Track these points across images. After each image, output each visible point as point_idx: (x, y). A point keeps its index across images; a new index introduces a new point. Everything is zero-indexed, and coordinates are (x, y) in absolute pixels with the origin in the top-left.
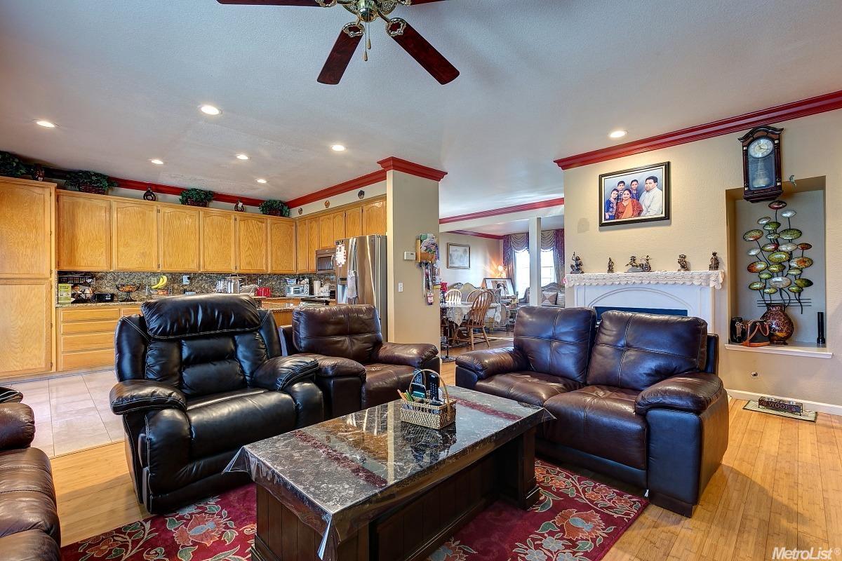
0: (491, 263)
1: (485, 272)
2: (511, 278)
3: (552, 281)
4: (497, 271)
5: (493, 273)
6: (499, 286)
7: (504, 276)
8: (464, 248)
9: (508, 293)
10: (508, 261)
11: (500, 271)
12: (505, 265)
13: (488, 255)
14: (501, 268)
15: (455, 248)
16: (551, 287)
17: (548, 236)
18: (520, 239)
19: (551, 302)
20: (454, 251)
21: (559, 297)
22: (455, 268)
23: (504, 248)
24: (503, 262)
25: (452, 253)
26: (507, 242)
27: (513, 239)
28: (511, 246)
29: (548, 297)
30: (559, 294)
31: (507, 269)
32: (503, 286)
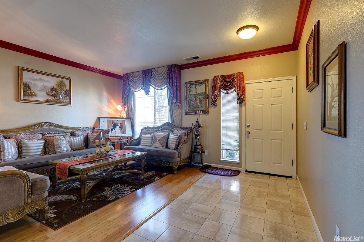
0: (109, 101)
1: (101, 110)
3: (167, 121)
4: (116, 111)
6: (115, 126)
7: (124, 115)
8: (58, 80)
10: (127, 100)
12: (124, 104)
13: (105, 94)
14: (119, 107)
15: (36, 76)
16: (166, 127)
17: (162, 72)
18: (137, 77)
19: (161, 145)
20: (36, 80)
21: (169, 139)
22: (38, 102)
23: (123, 87)
24: (123, 101)
25: (31, 83)
26: (126, 81)
27: (130, 78)
28: (129, 85)
29: (158, 139)
30: (170, 135)
31: (126, 109)
32: (120, 125)
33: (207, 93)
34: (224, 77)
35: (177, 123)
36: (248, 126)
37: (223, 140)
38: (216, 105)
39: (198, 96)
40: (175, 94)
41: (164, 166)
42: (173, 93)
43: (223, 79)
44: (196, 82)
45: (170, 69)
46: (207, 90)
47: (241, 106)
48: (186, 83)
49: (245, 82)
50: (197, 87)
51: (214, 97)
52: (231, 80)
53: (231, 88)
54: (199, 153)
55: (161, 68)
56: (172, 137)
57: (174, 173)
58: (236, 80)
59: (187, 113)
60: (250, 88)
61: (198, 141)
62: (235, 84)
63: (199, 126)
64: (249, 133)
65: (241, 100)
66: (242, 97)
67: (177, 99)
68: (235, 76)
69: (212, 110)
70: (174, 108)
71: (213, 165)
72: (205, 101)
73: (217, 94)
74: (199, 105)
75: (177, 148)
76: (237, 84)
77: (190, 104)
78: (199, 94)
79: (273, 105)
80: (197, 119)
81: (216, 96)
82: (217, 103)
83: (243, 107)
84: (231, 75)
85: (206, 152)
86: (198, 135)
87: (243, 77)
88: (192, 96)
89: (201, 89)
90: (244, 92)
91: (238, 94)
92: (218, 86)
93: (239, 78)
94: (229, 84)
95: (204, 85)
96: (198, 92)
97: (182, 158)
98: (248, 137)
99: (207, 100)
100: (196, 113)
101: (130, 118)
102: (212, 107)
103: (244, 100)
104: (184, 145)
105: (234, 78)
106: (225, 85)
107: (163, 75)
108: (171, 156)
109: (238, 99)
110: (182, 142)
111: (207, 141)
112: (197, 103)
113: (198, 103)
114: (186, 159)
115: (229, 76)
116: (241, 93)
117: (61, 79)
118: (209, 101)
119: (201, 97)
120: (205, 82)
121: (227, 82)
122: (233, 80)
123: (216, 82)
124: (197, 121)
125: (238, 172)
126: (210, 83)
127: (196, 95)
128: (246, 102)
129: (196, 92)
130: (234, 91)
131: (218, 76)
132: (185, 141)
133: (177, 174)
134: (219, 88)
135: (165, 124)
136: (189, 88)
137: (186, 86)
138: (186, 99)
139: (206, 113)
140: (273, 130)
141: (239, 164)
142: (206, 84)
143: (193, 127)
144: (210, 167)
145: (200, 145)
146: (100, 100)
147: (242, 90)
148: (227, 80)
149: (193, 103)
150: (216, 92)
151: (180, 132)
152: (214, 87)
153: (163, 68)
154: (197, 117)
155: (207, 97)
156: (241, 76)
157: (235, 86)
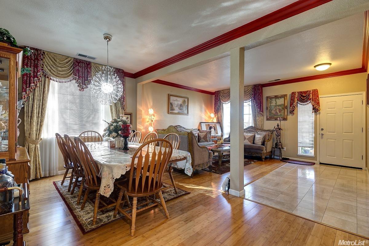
0: (205, 111)
1: (201, 118)
2: (220, 122)
3: (251, 125)
5: (207, 118)
6: (210, 128)
7: (215, 121)
8: (183, 99)
9: (217, 133)
10: (218, 110)
11: (211, 117)
12: (216, 113)
13: (203, 106)
14: (212, 115)
15: (175, 98)
16: (250, 129)
17: (248, 90)
18: (226, 93)
19: (250, 142)
20: (174, 101)
21: (256, 138)
22: (175, 114)
23: (215, 101)
24: (215, 111)
25: (173, 102)
26: (218, 96)
27: (221, 94)
28: (220, 99)
29: (247, 138)
30: (256, 135)
31: (217, 116)
32: (213, 128)
33: (286, 105)
34: (301, 93)
35: (259, 126)
36: (322, 129)
37: (300, 140)
38: (294, 114)
39: (277, 107)
40: (259, 105)
41: (254, 155)
42: (257, 105)
43: (301, 94)
44: (276, 96)
45: (254, 88)
46: (286, 102)
47: (316, 115)
48: (267, 97)
49: (319, 96)
50: (277, 100)
51: (292, 108)
52: (307, 96)
53: (307, 101)
54: (280, 148)
55: (247, 87)
56: (257, 136)
57: (262, 161)
58: (311, 95)
59: (268, 119)
60: (324, 101)
61: (278, 140)
62: (311, 98)
63: (280, 129)
64: (322, 135)
65: (316, 110)
66: (317, 108)
67: (260, 109)
68: (310, 92)
69: (290, 117)
70: (257, 115)
71: (290, 158)
72: (284, 111)
73: (295, 105)
74: (279, 113)
75: (263, 144)
76: (312, 98)
77: (270, 112)
78: (279, 106)
79: (344, 114)
80: (278, 124)
81: (295, 107)
82: (295, 112)
83: (318, 116)
84: (307, 92)
85: (285, 149)
86: (279, 135)
87: (318, 93)
88: (273, 107)
89: (280, 101)
90: (318, 103)
91: (313, 106)
92: (296, 99)
93: (314, 94)
94: (305, 98)
95: (283, 99)
96: (278, 104)
97: (267, 151)
98: (322, 138)
99: (286, 110)
100: (276, 119)
101: (220, 123)
102: (290, 115)
103: (319, 110)
104: (269, 143)
105: (309, 94)
106: (301, 99)
107: (249, 92)
108: (259, 149)
109: (313, 109)
110: (266, 140)
111: (286, 140)
112: (276, 112)
113: (278, 112)
114: (269, 152)
115: (305, 92)
116: (316, 104)
117: (184, 99)
118: (287, 110)
119: (280, 107)
120: (284, 96)
121: (304, 97)
122: (309, 95)
123: (294, 96)
124: (278, 126)
125: (314, 164)
126: (288, 97)
127: (276, 106)
128: (321, 111)
129: (276, 104)
130: (310, 103)
131: (296, 92)
132: (268, 139)
133: (264, 161)
134: (296, 101)
135: (249, 128)
136: (270, 101)
137: (267, 100)
138: (267, 108)
139: (285, 119)
140: (345, 133)
141: (315, 158)
142: (284, 98)
143: (275, 129)
144: (288, 159)
145: (281, 143)
146: (201, 111)
147: (317, 102)
148: (304, 95)
149: (273, 112)
150: (294, 104)
151: (264, 133)
152: (292, 100)
153: (248, 87)
154: (278, 122)
155: (286, 108)
156: (315, 92)
157: (310, 100)
